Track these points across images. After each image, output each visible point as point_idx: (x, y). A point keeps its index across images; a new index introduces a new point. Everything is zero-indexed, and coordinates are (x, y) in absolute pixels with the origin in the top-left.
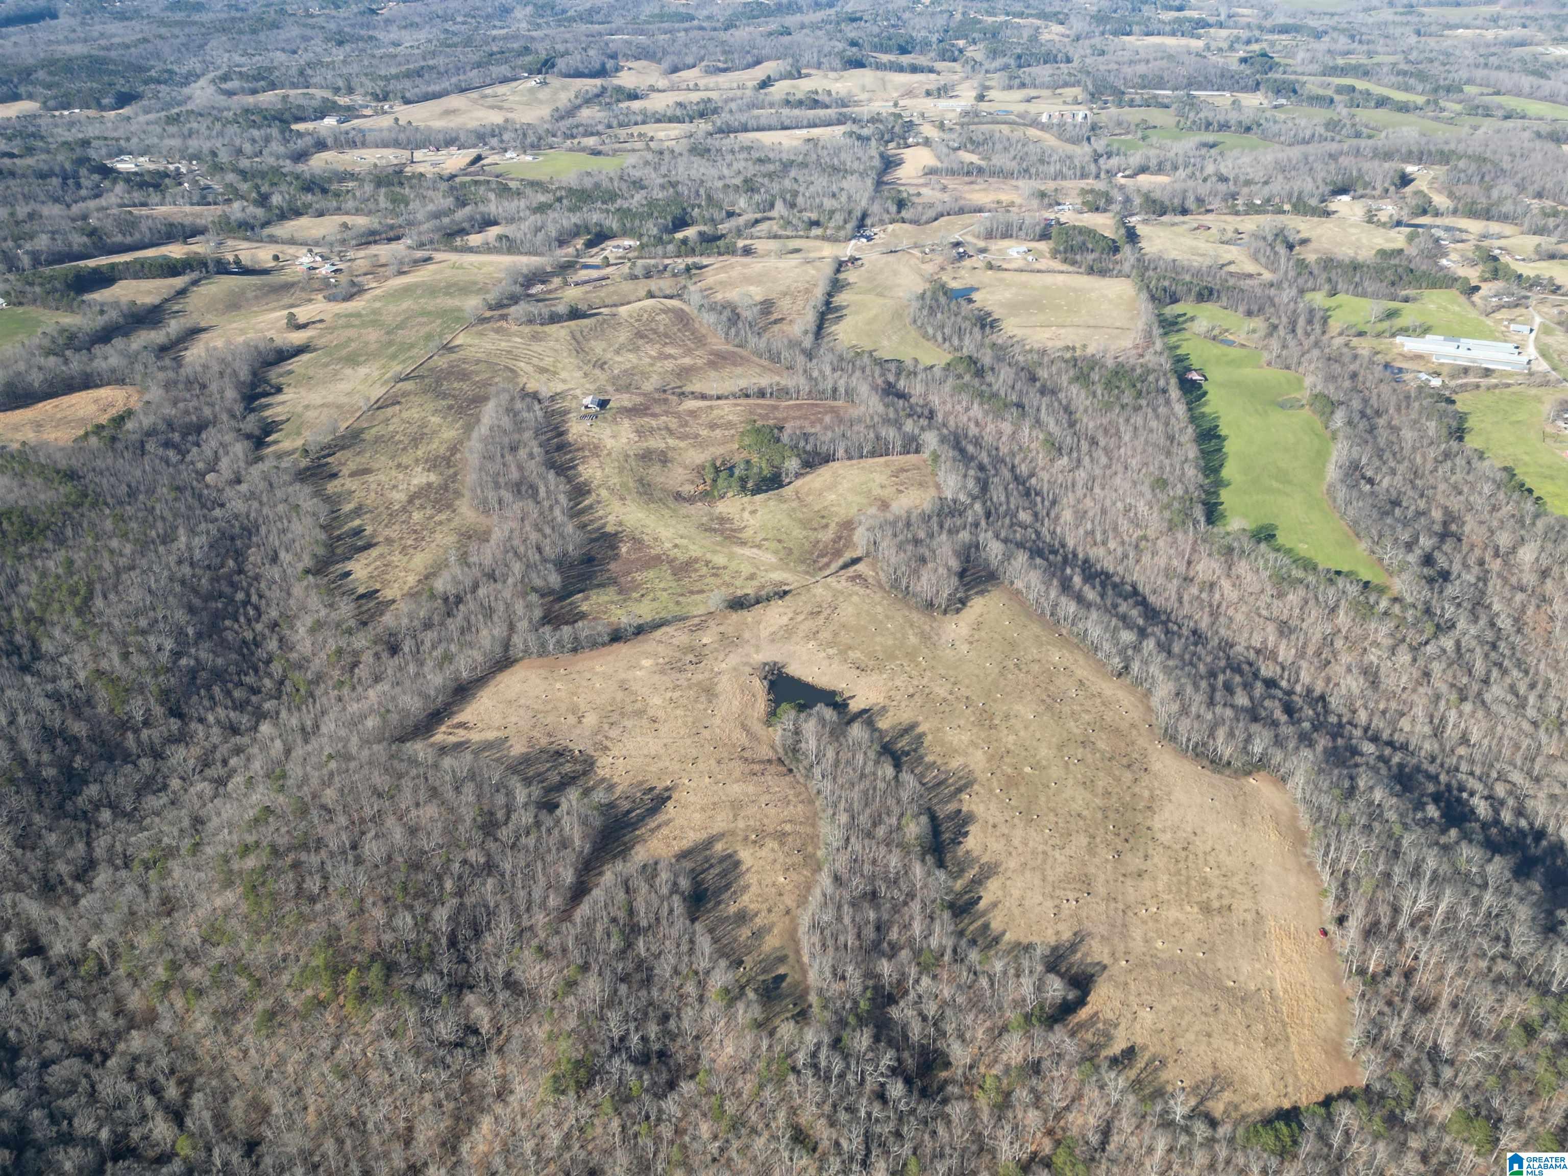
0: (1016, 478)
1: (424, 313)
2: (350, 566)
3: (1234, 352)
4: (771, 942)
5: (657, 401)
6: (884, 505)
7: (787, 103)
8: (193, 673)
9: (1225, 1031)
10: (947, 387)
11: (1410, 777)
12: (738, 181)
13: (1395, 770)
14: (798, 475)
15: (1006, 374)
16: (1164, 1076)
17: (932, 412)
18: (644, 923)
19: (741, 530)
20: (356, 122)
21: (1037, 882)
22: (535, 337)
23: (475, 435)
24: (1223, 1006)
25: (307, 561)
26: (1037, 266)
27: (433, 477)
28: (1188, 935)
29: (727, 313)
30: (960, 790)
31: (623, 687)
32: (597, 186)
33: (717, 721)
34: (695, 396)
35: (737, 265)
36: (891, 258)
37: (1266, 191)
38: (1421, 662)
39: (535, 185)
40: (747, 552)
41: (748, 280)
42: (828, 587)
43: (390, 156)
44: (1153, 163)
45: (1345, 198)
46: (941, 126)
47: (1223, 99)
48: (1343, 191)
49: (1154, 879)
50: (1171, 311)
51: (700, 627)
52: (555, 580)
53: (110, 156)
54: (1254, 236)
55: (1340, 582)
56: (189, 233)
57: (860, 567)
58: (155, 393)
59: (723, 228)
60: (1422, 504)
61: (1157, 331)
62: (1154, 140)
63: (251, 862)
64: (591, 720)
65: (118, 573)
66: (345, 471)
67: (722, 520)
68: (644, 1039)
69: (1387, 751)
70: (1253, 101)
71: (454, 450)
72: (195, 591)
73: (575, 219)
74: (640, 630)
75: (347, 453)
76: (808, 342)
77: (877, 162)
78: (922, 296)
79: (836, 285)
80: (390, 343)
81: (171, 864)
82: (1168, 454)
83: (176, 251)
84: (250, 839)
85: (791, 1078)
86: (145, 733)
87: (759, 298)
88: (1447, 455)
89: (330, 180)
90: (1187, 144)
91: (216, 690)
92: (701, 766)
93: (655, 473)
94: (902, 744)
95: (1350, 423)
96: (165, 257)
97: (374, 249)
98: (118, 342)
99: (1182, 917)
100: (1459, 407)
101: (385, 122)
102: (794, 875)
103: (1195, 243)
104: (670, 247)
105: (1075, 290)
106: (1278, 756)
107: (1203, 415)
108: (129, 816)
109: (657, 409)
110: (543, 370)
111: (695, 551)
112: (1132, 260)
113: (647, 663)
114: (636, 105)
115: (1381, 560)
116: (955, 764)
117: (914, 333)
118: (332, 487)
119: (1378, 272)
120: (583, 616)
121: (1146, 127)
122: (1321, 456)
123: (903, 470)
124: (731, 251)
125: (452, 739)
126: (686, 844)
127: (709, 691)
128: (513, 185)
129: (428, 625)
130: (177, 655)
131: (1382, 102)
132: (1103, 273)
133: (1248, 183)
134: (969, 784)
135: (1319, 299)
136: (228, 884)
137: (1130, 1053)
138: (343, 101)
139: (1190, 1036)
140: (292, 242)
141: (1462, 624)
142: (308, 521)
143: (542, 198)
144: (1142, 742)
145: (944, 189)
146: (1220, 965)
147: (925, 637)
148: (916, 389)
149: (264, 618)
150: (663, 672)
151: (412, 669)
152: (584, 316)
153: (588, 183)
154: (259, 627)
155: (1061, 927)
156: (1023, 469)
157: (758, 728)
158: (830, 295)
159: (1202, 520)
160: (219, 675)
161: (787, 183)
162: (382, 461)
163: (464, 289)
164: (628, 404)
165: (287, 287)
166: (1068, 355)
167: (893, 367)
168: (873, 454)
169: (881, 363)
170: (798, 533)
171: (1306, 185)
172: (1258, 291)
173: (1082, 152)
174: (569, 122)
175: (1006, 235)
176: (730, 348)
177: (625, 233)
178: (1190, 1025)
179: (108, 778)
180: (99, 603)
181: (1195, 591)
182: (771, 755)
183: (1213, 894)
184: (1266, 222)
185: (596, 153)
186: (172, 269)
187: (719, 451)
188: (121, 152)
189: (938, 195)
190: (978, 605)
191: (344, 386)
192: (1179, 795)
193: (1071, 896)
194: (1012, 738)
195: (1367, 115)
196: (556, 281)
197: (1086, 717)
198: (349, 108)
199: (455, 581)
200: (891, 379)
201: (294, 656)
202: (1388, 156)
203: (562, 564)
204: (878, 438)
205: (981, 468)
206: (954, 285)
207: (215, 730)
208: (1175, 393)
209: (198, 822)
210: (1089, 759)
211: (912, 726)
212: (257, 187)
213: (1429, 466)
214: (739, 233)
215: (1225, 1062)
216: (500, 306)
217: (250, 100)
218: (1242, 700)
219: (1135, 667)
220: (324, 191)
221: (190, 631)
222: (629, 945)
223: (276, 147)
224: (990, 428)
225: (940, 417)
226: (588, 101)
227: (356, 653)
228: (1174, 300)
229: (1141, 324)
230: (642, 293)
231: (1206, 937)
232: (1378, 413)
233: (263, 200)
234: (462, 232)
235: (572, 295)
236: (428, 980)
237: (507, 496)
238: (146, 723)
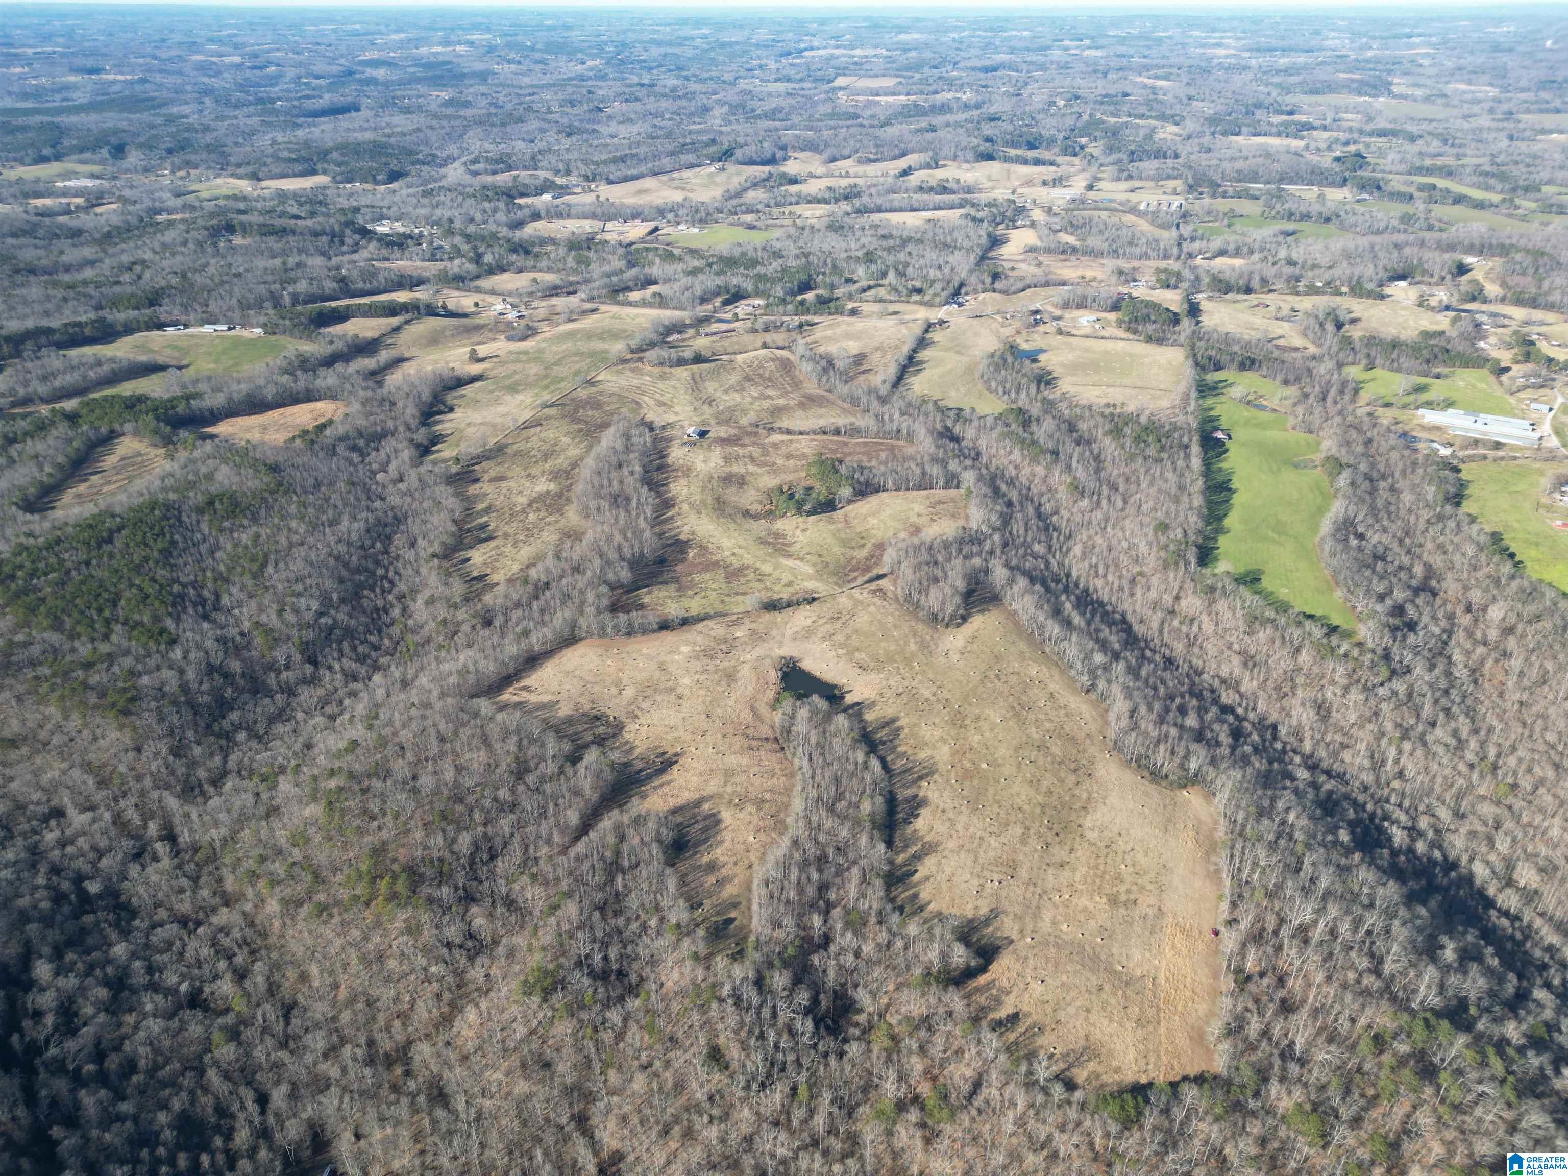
0: (1039, 515)
1: (578, 353)
2: (470, 553)
3: (1262, 416)
4: (730, 890)
5: (749, 434)
6: (917, 530)
7: (921, 189)
8: (331, 629)
9: (1104, 1009)
10: (994, 435)
11: (1337, 803)
12: (860, 254)
13: (1322, 795)
14: (850, 502)
15: (1048, 424)
16: (1040, 1041)
17: (978, 454)
18: (626, 863)
19: (790, 545)
20: (567, 198)
21: (969, 862)
22: (662, 377)
23: (593, 454)
24: (1107, 987)
25: (437, 548)
26: (1103, 333)
27: (552, 487)
28: (1092, 922)
29: (824, 363)
30: (921, 778)
31: (662, 668)
32: (744, 254)
33: (731, 702)
34: (781, 431)
35: (843, 323)
36: (975, 322)
37: (1327, 276)
38: (1372, 703)
39: (693, 252)
40: (790, 563)
41: (848, 336)
42: (851, 597)
43: (587, 226)
44: (1231, 248)
45: (1403, 284)
46: (1049, 211)
47: (1310, 193)
48: (1402, 277)
49: (1074, 870)
50: (1213, 377)
51: (736, 623)
52: (625, 575)
53: (373, 220)
54: (1307, 314)
55: (1308, 624)
56: (414, 283)
57: (881, 582)
58: (356, 407)
59: (838, 293)
60: (1406, 560)
61: (1194, 394)
62: (1238, 227)
63: (333, 784)
64: (629, 692)
65: (291, 546)
66: (486, 477)
67: (777, 535)
68: (606, 958)
69: (1323, 778)
70: (1336, 195)
71: (575, 465)
72: (346, 565)
73: (720, 281)
74: (685, 622)
75: (491, 463)
76: (884, 390)
77: (984, 241)
78: (992, 356)
79: (922, 343)
80: (546, 377)
81: (281, 778)
82: (1177, 501)
83: (402, 297)
84: (337, 764)
85: (714, 1005)
86: (284, 675)
87: (855, 352)
88: (1441, 518)
89: (533, 244)
90: (1266, 232)
91: (345, 644)
92: (709, 738)
93: (732, 495)
94: (882, 735)
95: (1352, 484)
96: (392, 302)
97: (555, 301)
98: (339, 367)
99: (1090, 906)
100: (1464, 475)
101: (589, 198)
102: (763, 837)
103: (1250, 319)
104: (790, 307)
105: (1131, 355)
106: (1211, 773)
107: (1220, 470)
108: (259, 738)
109: (747, 440)
110: (662, 404)
111: (748, 559)
112: (1188, 332)
113: (685, 649)
114: (794, 189)
115: (1354, 607)
116: (922, 755)
117: (980, 386)
118: (473, 489)
119: (1414, 350)
120: (642, 607)
121: (1232, 217)
122: (1321, 511)
123: (940, 502)
124: (839, 311)
125: (516, 699)
126: (680, 801)
127: (730, 677)
128: (676, 252)
129: (518, 605)
130: (321, 614)
131: (1459, 200)
132: (1160, 341)
133: (1314, 267)
134: (931, 773)
135: (1354, 372)
136: (314, 799)
137: (1014, 1018)
138: (560, 181)
139: (1071, 1010)
140: (493, 292)
141: (1418, 671)
142: (444, 515)
143: (696, 263)
144: (1093, 750)
145: (1039, 265)
146: (1115, 951)
147: (924, 646)
148: (969, 433)
149: (395, 591)
150: (697, 658)
151: (496, 639)
152: (706, 361)
153: (737, 252)
154: (390, 597)
155: (980, 903)
156: (1048, 508)
157: (763, 710)
158: (915, 351)
159: (1193, 560)
160: (349, 633)
161: (902, 256)
162: (518, 471)
163: (614, 335)
164: (723, 435)
165: (478, 328)
166: (1107, 411)
167: (952, 414)
168: (919, 487)
169: (942, 411)
170: (837, 550)
171: (1368, 271)
172: (1299, 363)
173: (1168, 236)
174: (735, 202)
175: (1081, 305)
176: (820, 392)
177: (758, 294)
178: (1073, 1000)
179: (249, 707)
180: (270, 569)
181: (1176, 623)
182: (770, 734)
183: (1123, 889)
184: (1322, 302)
185: (751, 227)
186: (392, 310)
187: (790, 477)
188: (382, 218)
189: (1033, 269)
190: (977, 621)
191: (501, 409)
192: (1113, 799)
193: (996, 877)
194: (977, 738)
195: (1441, 211)
196: (691, 332)
197: (1048, 725)
198: (562, 187)
199: (548, 571)
200: (949, 424)
201: (410, 622)
202: (1451, 247)
203: (635, 563)
204: (924, 473)
205: (1010, 504)
206: (1025, 346)
207: (339, 676)
208: (1195, 449)
209: (309, 746)
210: (1041, 761)
211: (894, 720)
212: (475, 248)
213: (1422, 525)
214: (850, 297)
215: (1097, 1035)
216: (640, 350)
217: (489, 179)
218: (1191, 721)
219: (1101, 684)
220: (527, 252)
221: (335, 596)
222: (611, 880)
223: (501, 217)
224: (1026, 471)
225: (984, 460)
226: (755, 185)
227: (458, 624)
228: (1218, 367)
229: (1182, 387)
230: (759, 344)
231: (1108, 925)
232: (1383, 477)
233: (477, 259)
234: (628, 289)
235: (701, 343)
236: (445, 892)
237: (605, 505)
238: (287, 667)
